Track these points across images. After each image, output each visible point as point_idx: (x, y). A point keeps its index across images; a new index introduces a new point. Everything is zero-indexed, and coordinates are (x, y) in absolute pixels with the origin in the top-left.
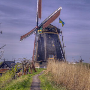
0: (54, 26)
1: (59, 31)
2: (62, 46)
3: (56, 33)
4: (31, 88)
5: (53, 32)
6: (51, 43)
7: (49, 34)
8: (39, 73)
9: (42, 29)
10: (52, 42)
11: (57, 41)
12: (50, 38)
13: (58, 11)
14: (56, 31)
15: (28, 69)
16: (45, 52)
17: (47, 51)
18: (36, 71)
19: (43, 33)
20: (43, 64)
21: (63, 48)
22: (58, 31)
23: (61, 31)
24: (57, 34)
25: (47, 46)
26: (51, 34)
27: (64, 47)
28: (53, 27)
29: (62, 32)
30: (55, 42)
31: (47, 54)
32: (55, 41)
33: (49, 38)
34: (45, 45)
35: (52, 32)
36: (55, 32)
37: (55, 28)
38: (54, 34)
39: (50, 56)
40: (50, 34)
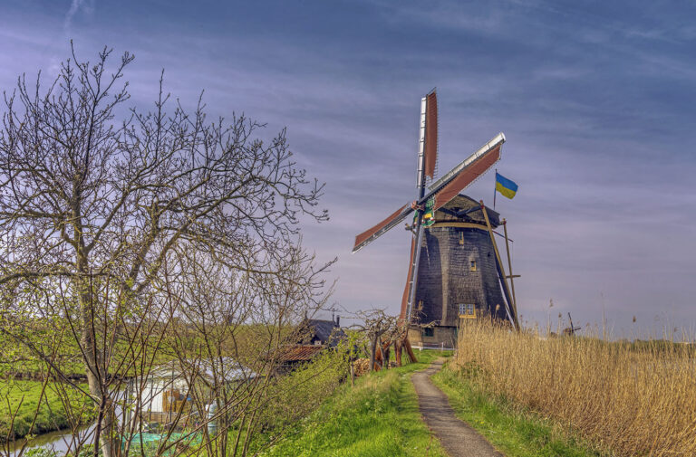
0: (478, 201)
1: (495, 221)
2: (507, 273)
3: (485, 224)
4: (424, 415)
5: (474, 222)
6: (465, 261)
7: (458, 230)
8: (425, 365)
9: (436, 213)
10: (471, 258)
11: (489, 255)
12: (462, 242)
13: (490, 150)
14: (484, 218)
15: (388, 352)
16: (445, 295)
17: (452, 288)
18: (413, 360)
19: (439, 225)
20: (436, 336)
21: (508, 280)
22: (490, 219)
23: (501, 220)
24: (489, 228)
25: (450, 273)
26: (466, 230)
27: (511, 277)
28: (473, 203)
29: (504, 223)
30: (481, 257)
31: (450, 300)
32: (480, 253)
33: (458, 244)
34: (445, 268)
35: (468, 221)
36: (480, 223)
37: (479, 207)
38: (476, 230)
39: (461, 306)
40: (461, 229)
